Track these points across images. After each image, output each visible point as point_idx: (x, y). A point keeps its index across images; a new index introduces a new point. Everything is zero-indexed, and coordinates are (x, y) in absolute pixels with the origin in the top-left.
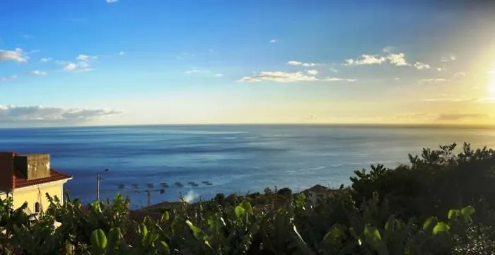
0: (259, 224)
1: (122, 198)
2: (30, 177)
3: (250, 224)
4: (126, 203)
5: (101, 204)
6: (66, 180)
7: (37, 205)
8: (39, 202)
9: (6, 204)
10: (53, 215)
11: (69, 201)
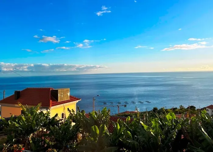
0: (181, 125)
1: (106, 110)
2: (59, 100)
3: (175, 124)
4: (108, 112)
5: (95, 112)
6: (77, 101)
7: (63, 114)
8: (64, 113)
9: (46, 115)
10: (71, 119)
11: (79, 112)
